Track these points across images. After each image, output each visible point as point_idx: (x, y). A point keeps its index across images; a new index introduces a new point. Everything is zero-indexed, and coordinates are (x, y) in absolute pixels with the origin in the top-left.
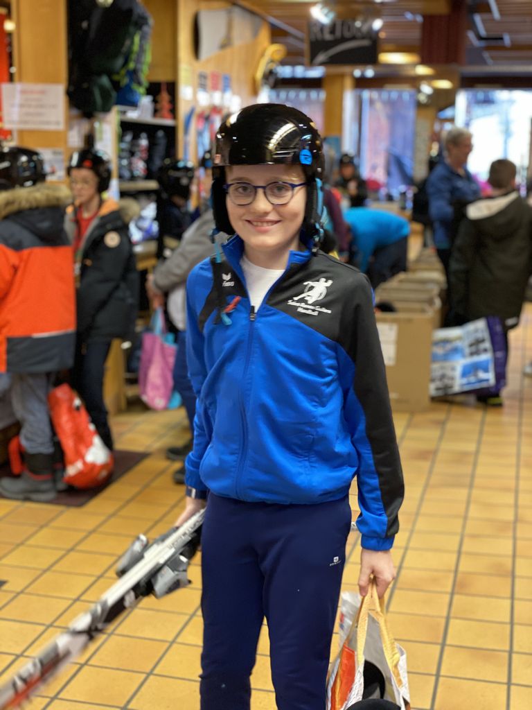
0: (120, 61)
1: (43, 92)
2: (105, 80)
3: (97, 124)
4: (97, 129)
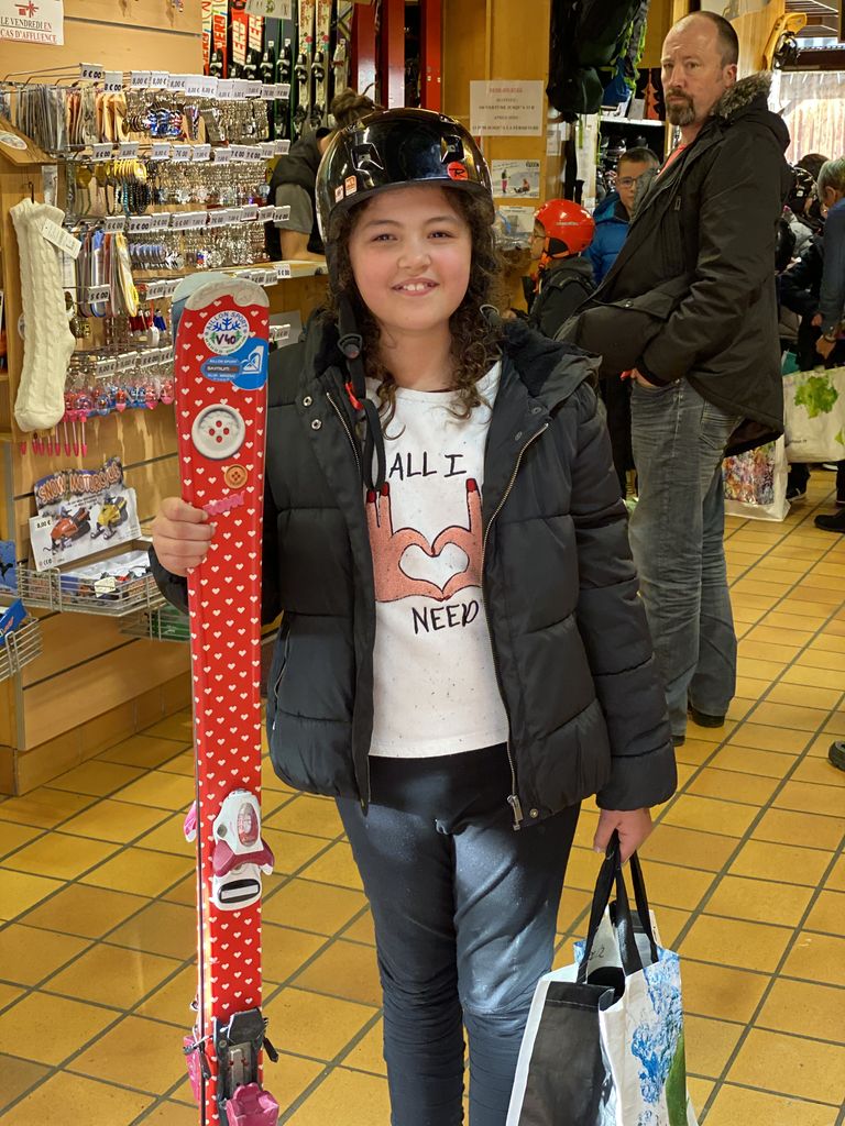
0: (612, 49)
1: (520, 91)
2: (593, 73)
3: (577, 128)
4: (577, 134)
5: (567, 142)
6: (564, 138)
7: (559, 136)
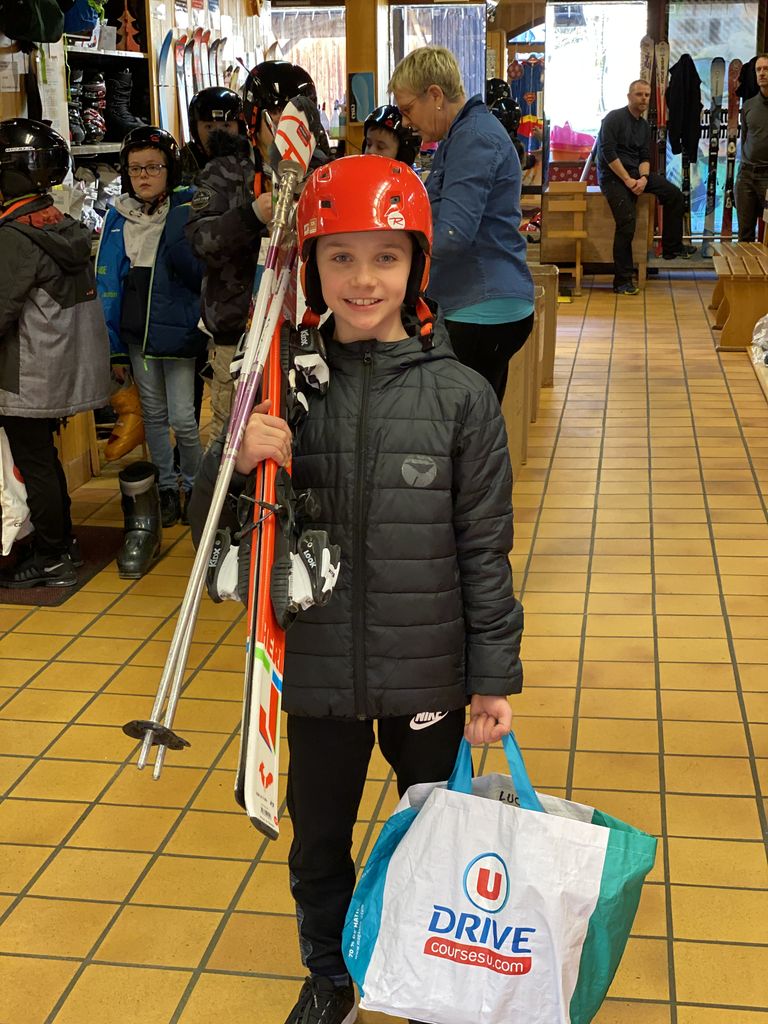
3: (38, 60)
4: (39, 66)
5: (26, 75)
6: (22, 70)
7: (15, 69)
